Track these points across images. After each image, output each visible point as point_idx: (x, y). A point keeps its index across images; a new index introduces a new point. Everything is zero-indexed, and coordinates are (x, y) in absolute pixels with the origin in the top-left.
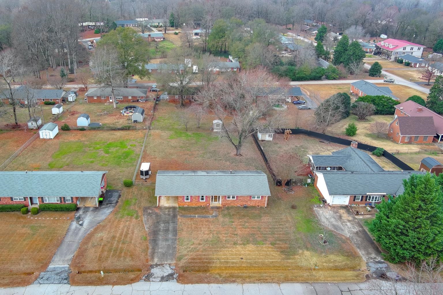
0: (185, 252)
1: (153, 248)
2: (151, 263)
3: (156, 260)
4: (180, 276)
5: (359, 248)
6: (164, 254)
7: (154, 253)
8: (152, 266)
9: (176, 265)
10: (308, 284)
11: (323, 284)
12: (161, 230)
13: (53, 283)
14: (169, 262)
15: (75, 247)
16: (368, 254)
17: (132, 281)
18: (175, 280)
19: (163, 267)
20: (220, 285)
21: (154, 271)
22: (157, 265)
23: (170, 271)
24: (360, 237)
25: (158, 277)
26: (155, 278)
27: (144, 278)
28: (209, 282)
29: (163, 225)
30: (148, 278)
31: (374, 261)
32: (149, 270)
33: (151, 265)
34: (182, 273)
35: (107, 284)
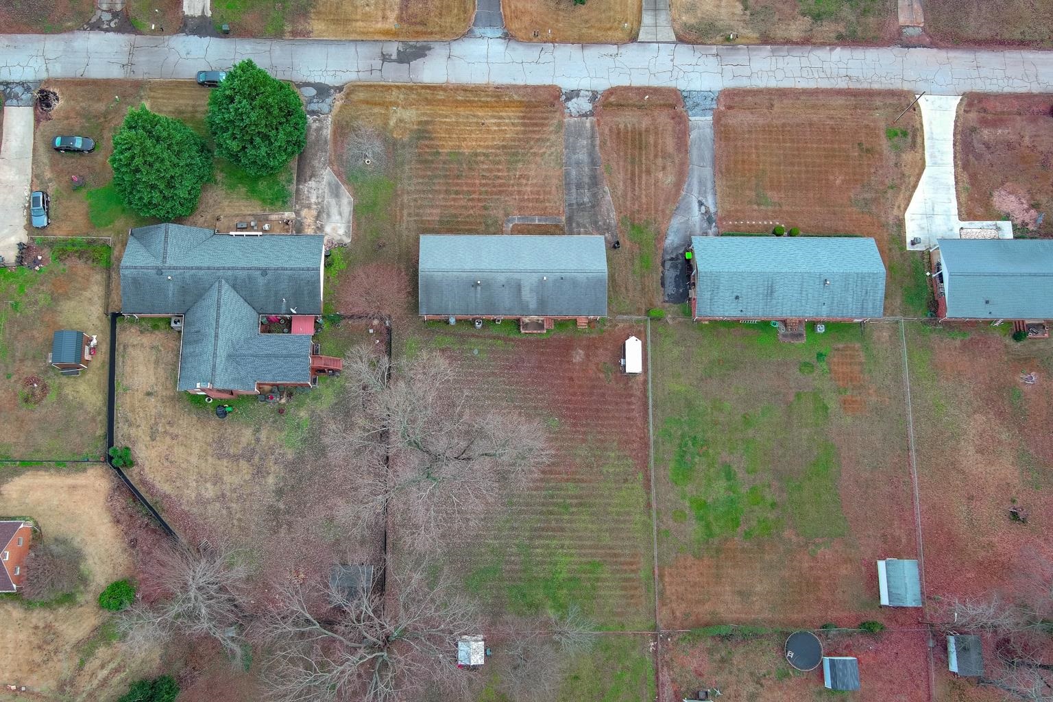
0: (553, 137)
1: (594, 147)
2: (594, 119)
3: (588, 122)
4: (559, 97)
5: (326, 142)
6: (580, 135)
7: (592, 137)
8: (592, 114)
9: (563, 114)
10: (415, 81)
11: (398, 81)
12: (586, 186)
13: (698, 92)
14: (572, 120)
15: (694, 154)
16: (319, 129)
17: (612, 91)
18: (564, 91)
19: (578, 112)
20: (513, 83)
21: (587, 106)
22: (585, 115)
23: (570, 104)
24: (313, 167)
25: (583, 97)
26: (587, 96)
27: (599, 96)
28: (526, 87)
29: (586, 200)
30: (594, 96)
31: (319, 116)
32: (595, 107)
33: (593, 116)
34: (556, 102)
35: (638, 89)
